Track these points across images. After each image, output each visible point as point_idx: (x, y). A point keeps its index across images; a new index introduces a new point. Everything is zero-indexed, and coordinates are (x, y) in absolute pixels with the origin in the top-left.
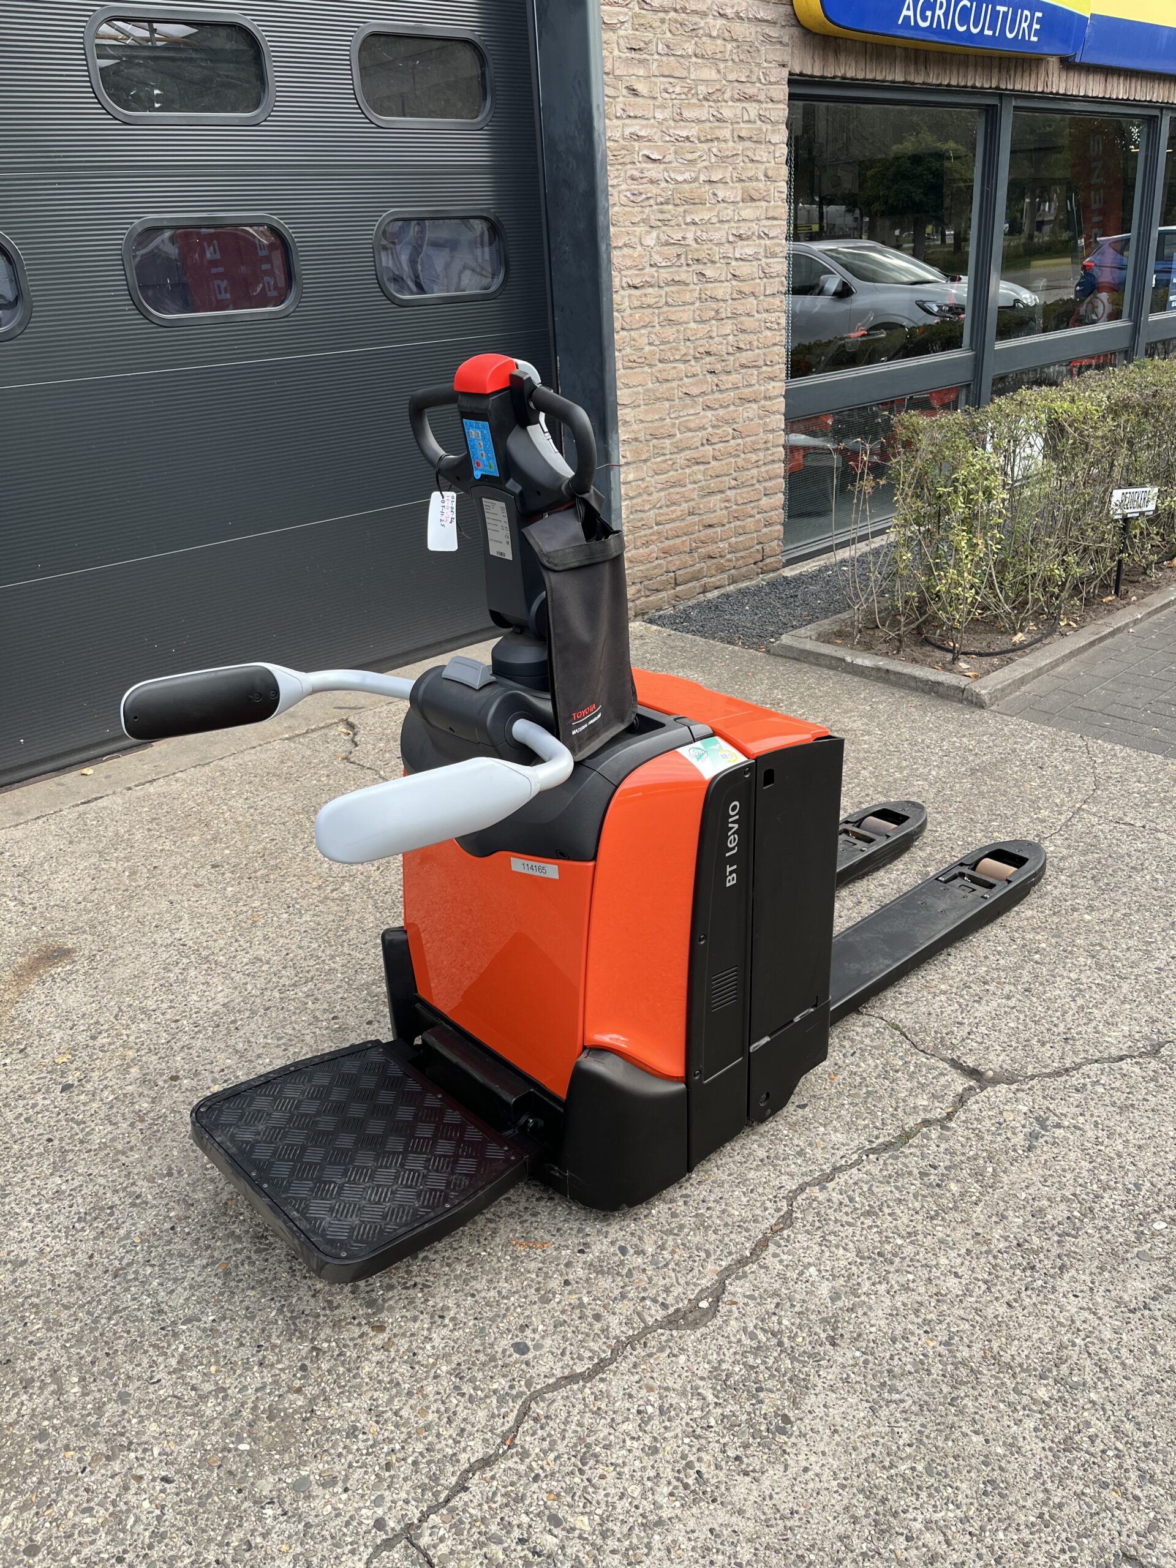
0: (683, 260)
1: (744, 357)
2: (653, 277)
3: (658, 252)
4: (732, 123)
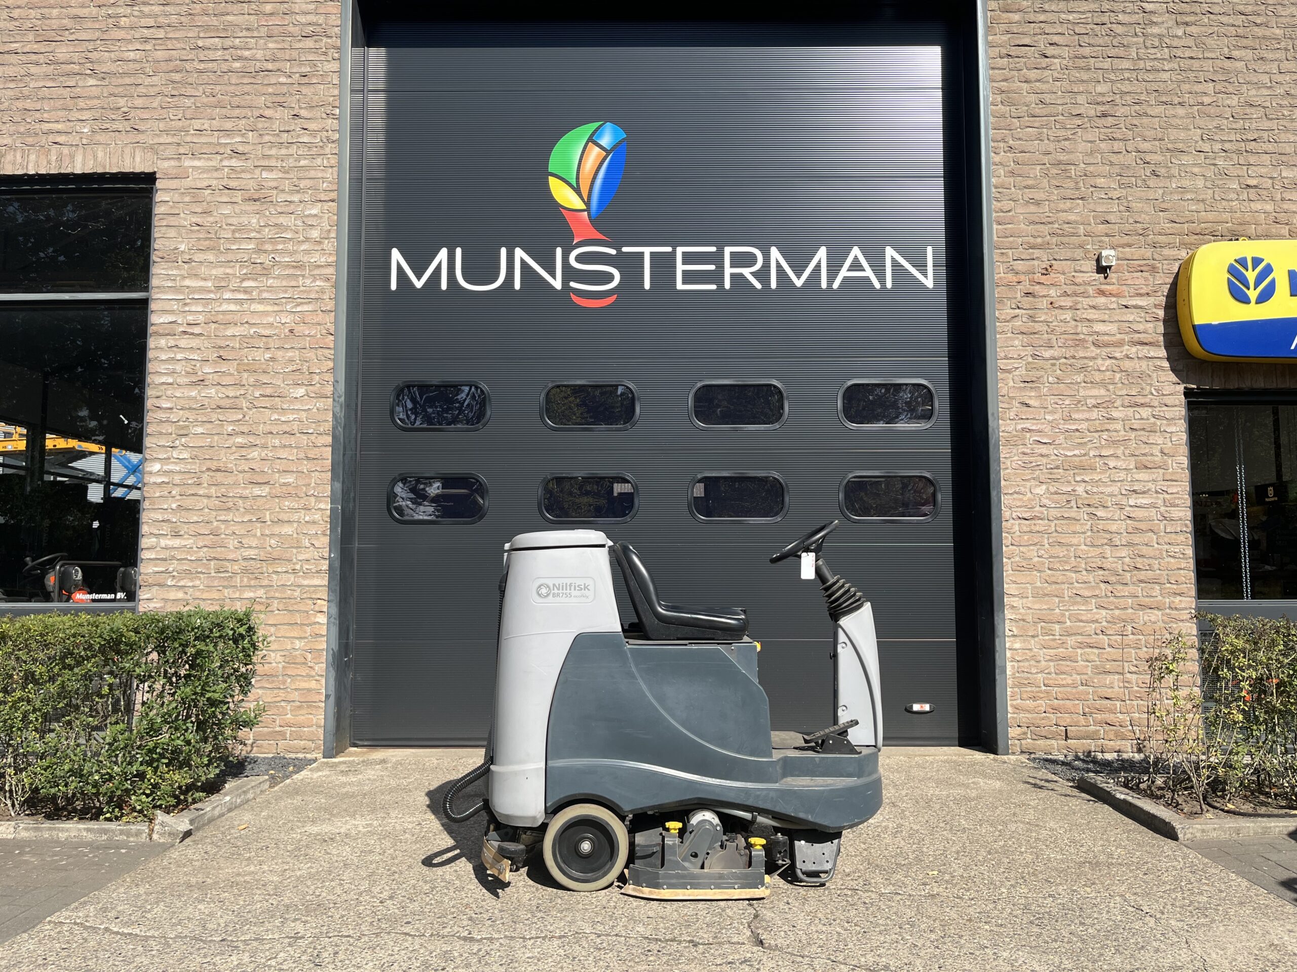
0: (1073, 503)
1: (1142, 575)
2: (1043, 513)
3: (1047, 498)
4: (1123, 421)
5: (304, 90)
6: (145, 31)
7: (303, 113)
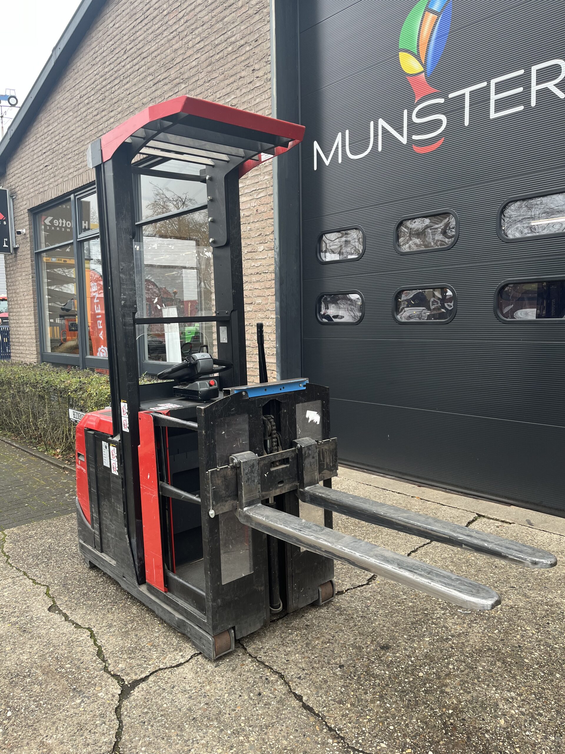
5: (257, 50)
6: (197, 46)
7: (257, 67)
